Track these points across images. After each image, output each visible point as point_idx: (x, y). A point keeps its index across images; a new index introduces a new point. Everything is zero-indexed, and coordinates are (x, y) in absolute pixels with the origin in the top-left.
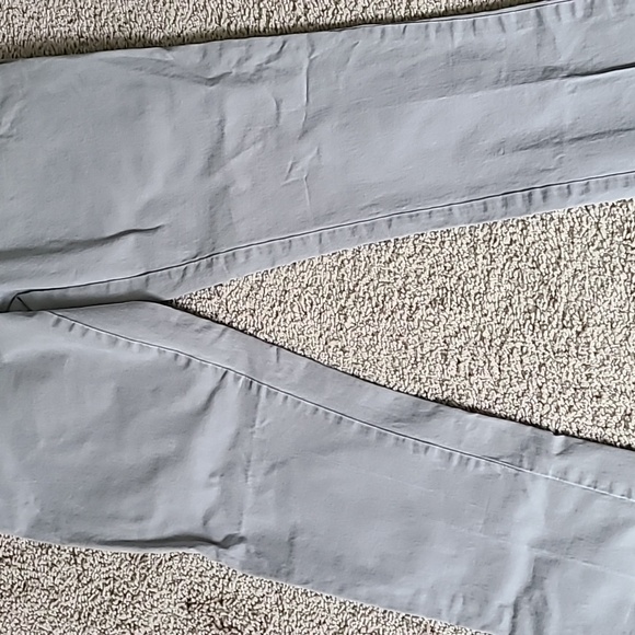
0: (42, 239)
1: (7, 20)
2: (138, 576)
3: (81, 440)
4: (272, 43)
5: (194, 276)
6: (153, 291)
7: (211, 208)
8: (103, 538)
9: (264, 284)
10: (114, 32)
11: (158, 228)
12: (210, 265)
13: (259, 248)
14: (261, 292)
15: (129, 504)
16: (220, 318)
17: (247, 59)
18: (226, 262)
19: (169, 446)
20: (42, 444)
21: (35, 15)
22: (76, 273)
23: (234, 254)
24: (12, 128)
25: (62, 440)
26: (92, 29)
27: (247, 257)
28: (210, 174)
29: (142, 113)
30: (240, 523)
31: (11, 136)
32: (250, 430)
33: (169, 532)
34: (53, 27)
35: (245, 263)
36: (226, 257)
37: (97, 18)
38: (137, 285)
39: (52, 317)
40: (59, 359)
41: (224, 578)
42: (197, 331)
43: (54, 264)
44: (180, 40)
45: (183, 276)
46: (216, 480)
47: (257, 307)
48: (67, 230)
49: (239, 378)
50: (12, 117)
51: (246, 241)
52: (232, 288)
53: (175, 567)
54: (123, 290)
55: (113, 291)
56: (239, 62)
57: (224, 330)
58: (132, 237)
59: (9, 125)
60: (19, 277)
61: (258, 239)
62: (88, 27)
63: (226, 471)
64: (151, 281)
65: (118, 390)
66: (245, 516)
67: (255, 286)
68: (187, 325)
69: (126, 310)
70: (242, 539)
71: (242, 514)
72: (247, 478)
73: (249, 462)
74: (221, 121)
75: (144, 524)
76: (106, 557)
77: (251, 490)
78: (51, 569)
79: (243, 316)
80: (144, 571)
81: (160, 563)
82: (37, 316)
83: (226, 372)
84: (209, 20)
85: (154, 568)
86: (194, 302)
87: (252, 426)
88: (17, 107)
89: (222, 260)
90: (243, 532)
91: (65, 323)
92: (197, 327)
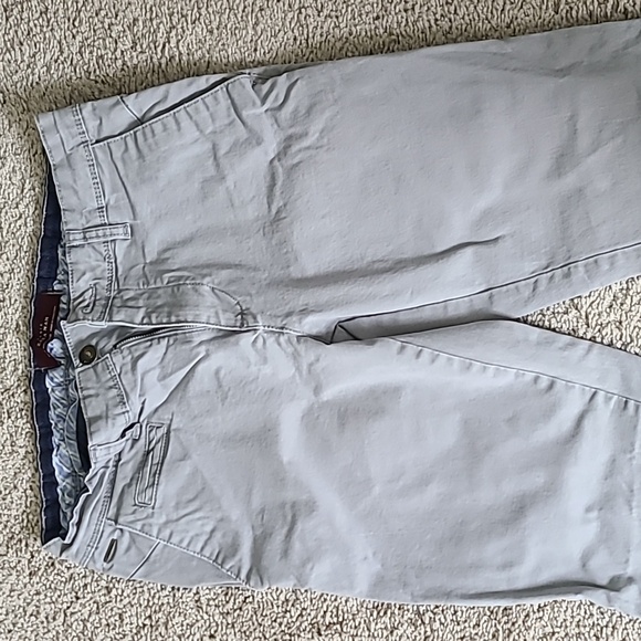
0: (362, 259)
1: (299, 20)
2: (501, 632)
3: (423, 482)
4: (629, 27)
5: (548, 289)
6: (499, 309)
7: (562, 213)
8: (464, 592)
9: (631, 293)
10: (430, 27)
11: (497, 239)
12: (567, 275)
13: (625, 253)
14: (628, 301)
15: (494, 549)
16: (581, 333)
17: (601, 47)
18: (587, 271)
19: (538, 479)
20: (377, 490)
21: (333, 14)
22: (412, 293)
23: (596, 261)
24: (321, 137)
25: (401, 483)
26: (403, 24)
27: (612, 264)
28: (559, 175)
29: (479, 112)
30: (627, 561)
31: (321, 147)
32: (629, 456)
33: (545, 577)
34: (355, 26)
35: (610, 270)
36: (585, 266)
37: (410, 12)
38: (480, 303)
39: (394, 344)
40: (394, 391)
41: (607, 626)
42: (560, 349)
43: (387, 285)
44: (510, 31)
45: (534, 290)
46: (594, 514)
47: (624, 318)
48: (390, 248)
49: (611, 399)
50: (321, 126)
51: (610, 246)
52: (592, 299)
53: (546, 618)
54: (462, 309)
55: (452, 312)
56: (592, 50)
57: (591, 346)
58: (469, 251)
59: (317, 135)
60: (347, 303)
61: (623, 243)
62: (399, 24)
63: (604, 503)
64: (495, 298)
65: (466, 422)
66: (632, 553)
67: (620, 295)
68: (549, 343)
69: (478, 331)
70: (630, 580)
71: (629, 551)
72: (631, 509)
73: (632, 491)
74: (572, 117)
75: (516, 571)
76: (459, 614)
77: (637, 523)
78: (392, 632)
79: (608, 330)
80: (509, 625)
81: (527, 615)
82: (378, 344)
83: (595, 394)
84: (544, 7)
85: (520, 622)
86: (547, 318)
87: (631, 452)
88: (327, 114)
89: (581, 269)
90: (630, 571)
91: (411, 349)
92: (560, 345)
